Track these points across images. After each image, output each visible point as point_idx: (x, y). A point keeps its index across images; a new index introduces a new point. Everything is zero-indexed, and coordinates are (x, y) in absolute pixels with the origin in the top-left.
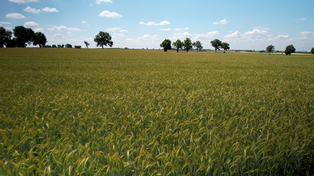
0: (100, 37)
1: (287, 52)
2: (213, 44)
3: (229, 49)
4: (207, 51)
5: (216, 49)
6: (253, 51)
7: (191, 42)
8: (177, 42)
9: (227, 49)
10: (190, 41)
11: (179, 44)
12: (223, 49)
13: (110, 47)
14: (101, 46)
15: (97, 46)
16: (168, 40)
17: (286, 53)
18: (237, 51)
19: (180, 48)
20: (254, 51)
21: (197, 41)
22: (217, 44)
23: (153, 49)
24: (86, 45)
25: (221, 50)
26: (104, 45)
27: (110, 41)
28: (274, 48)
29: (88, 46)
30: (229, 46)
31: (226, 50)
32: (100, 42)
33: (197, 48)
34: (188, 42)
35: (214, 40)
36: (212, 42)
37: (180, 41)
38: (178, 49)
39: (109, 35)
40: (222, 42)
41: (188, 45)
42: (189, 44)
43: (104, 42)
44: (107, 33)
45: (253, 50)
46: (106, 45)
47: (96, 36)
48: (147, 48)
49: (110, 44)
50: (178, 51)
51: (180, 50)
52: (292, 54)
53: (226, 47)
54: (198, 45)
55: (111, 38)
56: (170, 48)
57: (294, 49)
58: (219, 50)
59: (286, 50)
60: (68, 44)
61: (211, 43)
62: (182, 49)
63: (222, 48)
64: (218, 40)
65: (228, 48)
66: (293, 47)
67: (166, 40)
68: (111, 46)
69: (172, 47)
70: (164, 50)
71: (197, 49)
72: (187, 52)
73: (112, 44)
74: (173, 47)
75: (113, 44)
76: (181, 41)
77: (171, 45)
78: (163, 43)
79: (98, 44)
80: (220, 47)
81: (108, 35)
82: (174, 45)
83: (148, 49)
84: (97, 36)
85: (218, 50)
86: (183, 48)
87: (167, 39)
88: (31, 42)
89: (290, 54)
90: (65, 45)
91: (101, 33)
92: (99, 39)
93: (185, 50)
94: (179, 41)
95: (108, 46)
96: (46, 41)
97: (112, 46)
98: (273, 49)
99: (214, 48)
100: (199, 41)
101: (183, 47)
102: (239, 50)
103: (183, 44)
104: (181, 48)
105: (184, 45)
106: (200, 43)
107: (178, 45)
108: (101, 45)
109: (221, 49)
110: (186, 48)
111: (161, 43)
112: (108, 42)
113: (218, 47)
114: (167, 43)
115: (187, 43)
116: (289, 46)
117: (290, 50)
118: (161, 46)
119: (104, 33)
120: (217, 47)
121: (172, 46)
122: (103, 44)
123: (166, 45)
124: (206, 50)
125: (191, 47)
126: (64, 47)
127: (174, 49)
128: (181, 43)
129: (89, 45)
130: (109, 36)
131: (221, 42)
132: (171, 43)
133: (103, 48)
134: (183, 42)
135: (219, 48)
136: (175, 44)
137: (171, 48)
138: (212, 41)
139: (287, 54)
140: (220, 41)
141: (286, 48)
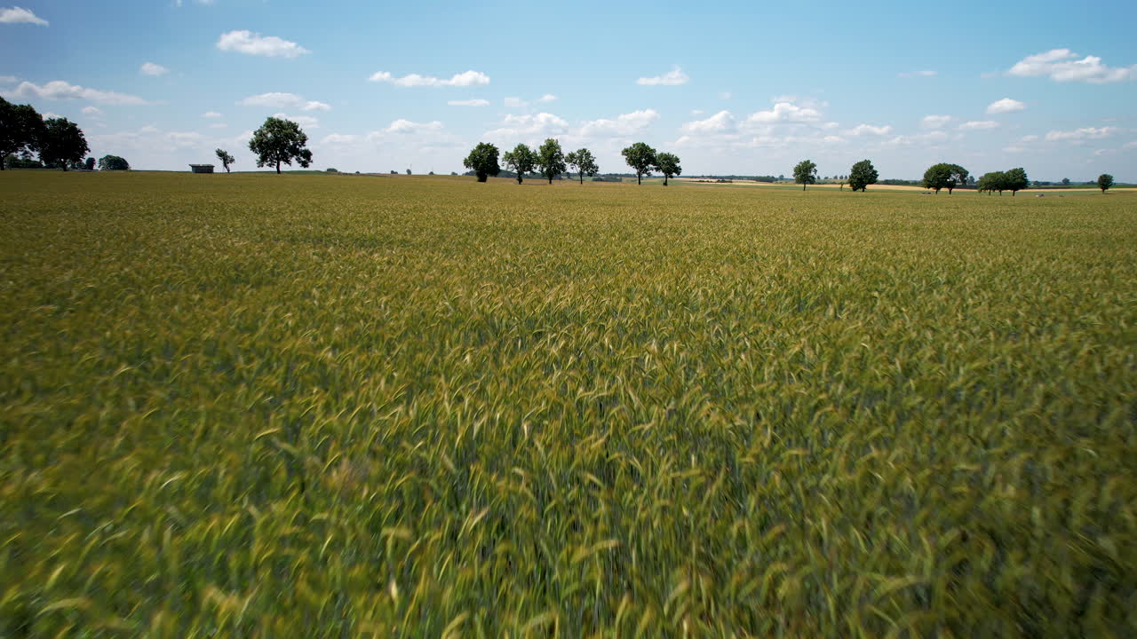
0: (269, 135)
1: (856, 181)
2: (631, 159)
3: (679, 174)
4: (624, 179)
5: (639, 174)
6: (777, 180)
7: (560, 152)
8: (516, 150)
9: (674, 174)
10: (558, 147)
11: (523, 158)
12: (661, 174)
13: (303, 169)
14: (270, 165)
15: (261, 164)
16: (488, 145)
17: (851, 183)
18: (722, 179)
19: (528, 170)
20: (782, 177)
21: (581, 148)
22: (641, 157)
23: (432, 173)
24: (222, 162)
25: (655, 177)
26: (282, 163)
27: (303, 148)
28: (816, 171)
29: (229, 165)
30: (678, 165)
31: (672, 177)
32: (269, 151)
33: (579, 169)
34: (551, 150)
35: (634, 145)
36: (626, 152)
37: (527, 149)
38: (520, 173)
39: (299, 129)
40: (658, 152)
41: (551, 161)
42: (556, 158)
43: (282, 151)
44: (293, 122)
45: (777, 176)
46: (288, 162)
47: (255, 133)
48: (409, 172)
49: (303, 159)
50: (520, 181)
51: (527, 177)
52: (869, 187)
53: (670, 165)
54: (585, 161)
55: (304, 139)
56: (495, 171)
57: (875, 172)
58: (649, 175)
59: (851, 177)
60: (110, 156)
61: (623, 154)
62: (534, 173)
63: (657, 170)
64: (643, 145)
65: (678, 170)
66: (871, 167)
67: (481, 147)
68: (305, 165)
69: (501, 168)
70: (476, 178)
71: (581, 174)
72: (550, 183)
73: (309, 159)
74: (506, 166)
75: (312, 158)
76: (530, 150)
77: (500, 162)
78: (473, 153)
79: (263, 159)
80: (651, 166)
81: (296, 130)
82: (506, 163)
83: (413, 173)
84: (260, 134)
85: (645, 175)
86: (537, 170)
87: (485, 143)
88: (33, 150)
89: (864, 188)
90: (101, 159)
91: (273, 124)
92: (266, 143)
93: (543, 175)
94: (522, 150)
95: (295, 165)
96: (87, 149)
97: (307, 166)
98: (813, 173)
99: (633, 171)
100: (585, 147)
101: (535, 168)
102: (732, 178)
103: (538, 158)
104: (530, 169)
105: (539, 162)
106: (588, 154)
107: (521, 162)
108: (271, 160)
109: (654, 173)
110: (545, 170)
111: (467, 155)
112: (295, 151)
113: (644, 167)
114: (486, 155)
115: (548, 153)
116: (860, 164)
117: (863, 176)
118: (467, 163)
119: (280, 122)
120: (642, 167)
121: (503, 165)
122: (279, 160)
123: (484, 163)
124: (621, 175)
125: (563, 167)
126: (96, 167)
127: (508, 175)
128: (529, 156)
129: (232, 161)
130: (297, 132)
131: (654, 151)
132: (498, 154)
133: (279, 172)
134: (535, 153)
135: (647, 170)
136: (509, 157)
137: (500, 171)
138: (628, 147)
139: (855, 190)
140: (652, 148)
141: (853, 171)
